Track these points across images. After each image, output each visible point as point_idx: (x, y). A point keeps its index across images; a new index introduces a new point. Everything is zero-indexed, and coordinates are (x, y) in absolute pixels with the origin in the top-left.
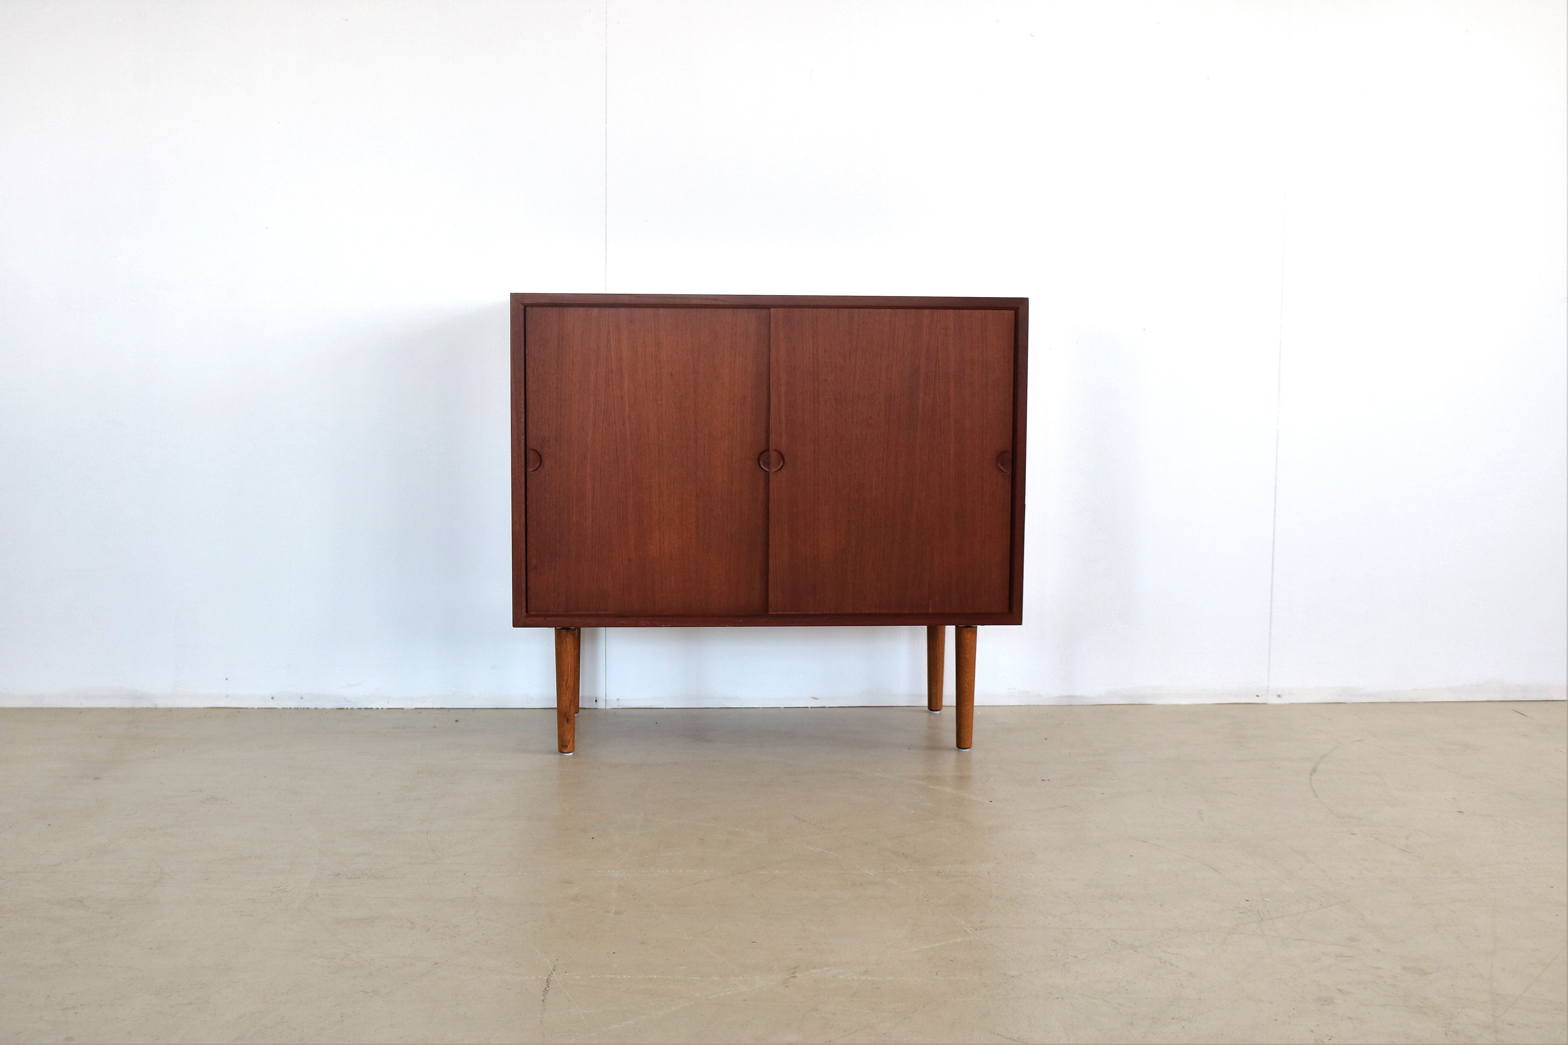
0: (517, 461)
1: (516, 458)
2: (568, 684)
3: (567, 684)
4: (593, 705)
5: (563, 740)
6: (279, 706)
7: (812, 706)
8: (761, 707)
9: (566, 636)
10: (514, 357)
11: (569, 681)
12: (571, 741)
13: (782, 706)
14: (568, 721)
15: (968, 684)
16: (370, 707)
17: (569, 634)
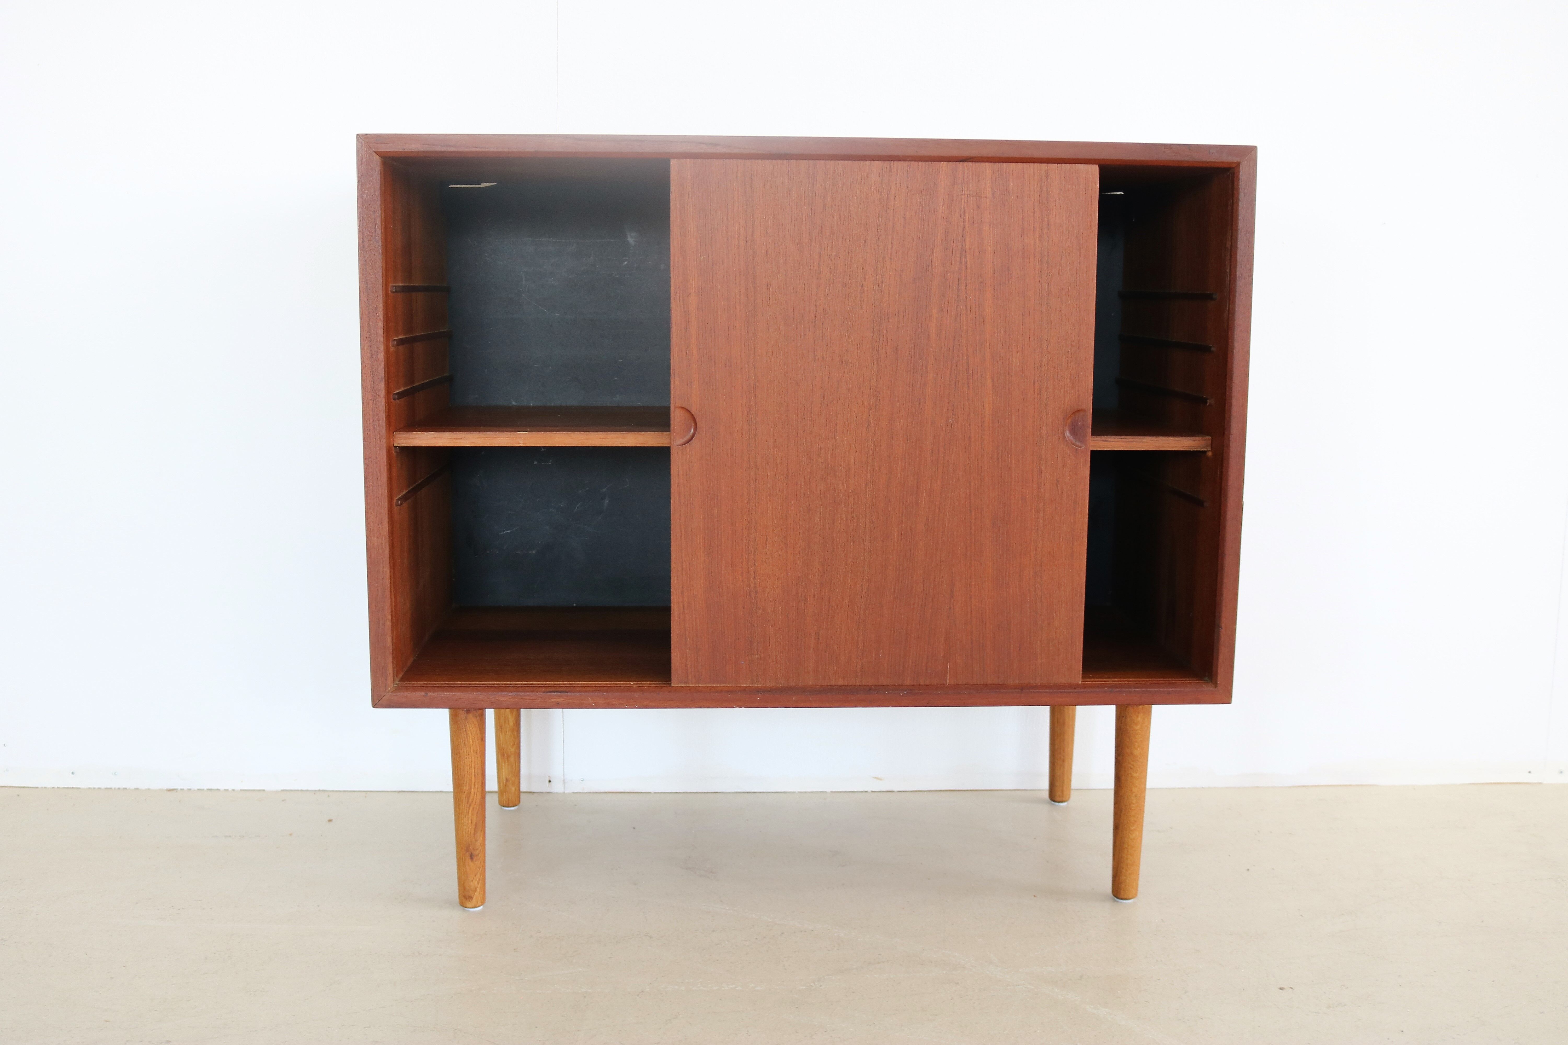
0: (372, 428)
1: (371, 420)
2: (471, 798)
3: (468, 798)
4: (545, 788)
5: (465, 889)
6: (83, 785)
7: (873, 790)
8: (797, 790)
9: (466, 718)
10: (364, 246)
11: (472, 793)
12: (478, 890)
13: (828, 790)
14: (472, 857)
15: (1136, 796)
16: (216, 788)
17: (471, 715)
